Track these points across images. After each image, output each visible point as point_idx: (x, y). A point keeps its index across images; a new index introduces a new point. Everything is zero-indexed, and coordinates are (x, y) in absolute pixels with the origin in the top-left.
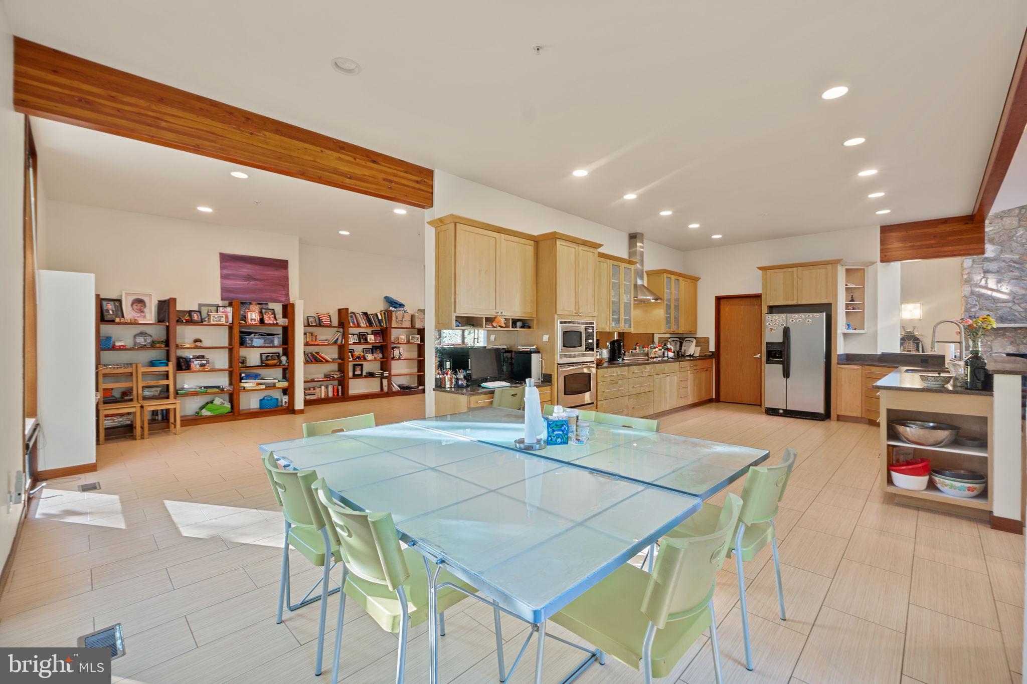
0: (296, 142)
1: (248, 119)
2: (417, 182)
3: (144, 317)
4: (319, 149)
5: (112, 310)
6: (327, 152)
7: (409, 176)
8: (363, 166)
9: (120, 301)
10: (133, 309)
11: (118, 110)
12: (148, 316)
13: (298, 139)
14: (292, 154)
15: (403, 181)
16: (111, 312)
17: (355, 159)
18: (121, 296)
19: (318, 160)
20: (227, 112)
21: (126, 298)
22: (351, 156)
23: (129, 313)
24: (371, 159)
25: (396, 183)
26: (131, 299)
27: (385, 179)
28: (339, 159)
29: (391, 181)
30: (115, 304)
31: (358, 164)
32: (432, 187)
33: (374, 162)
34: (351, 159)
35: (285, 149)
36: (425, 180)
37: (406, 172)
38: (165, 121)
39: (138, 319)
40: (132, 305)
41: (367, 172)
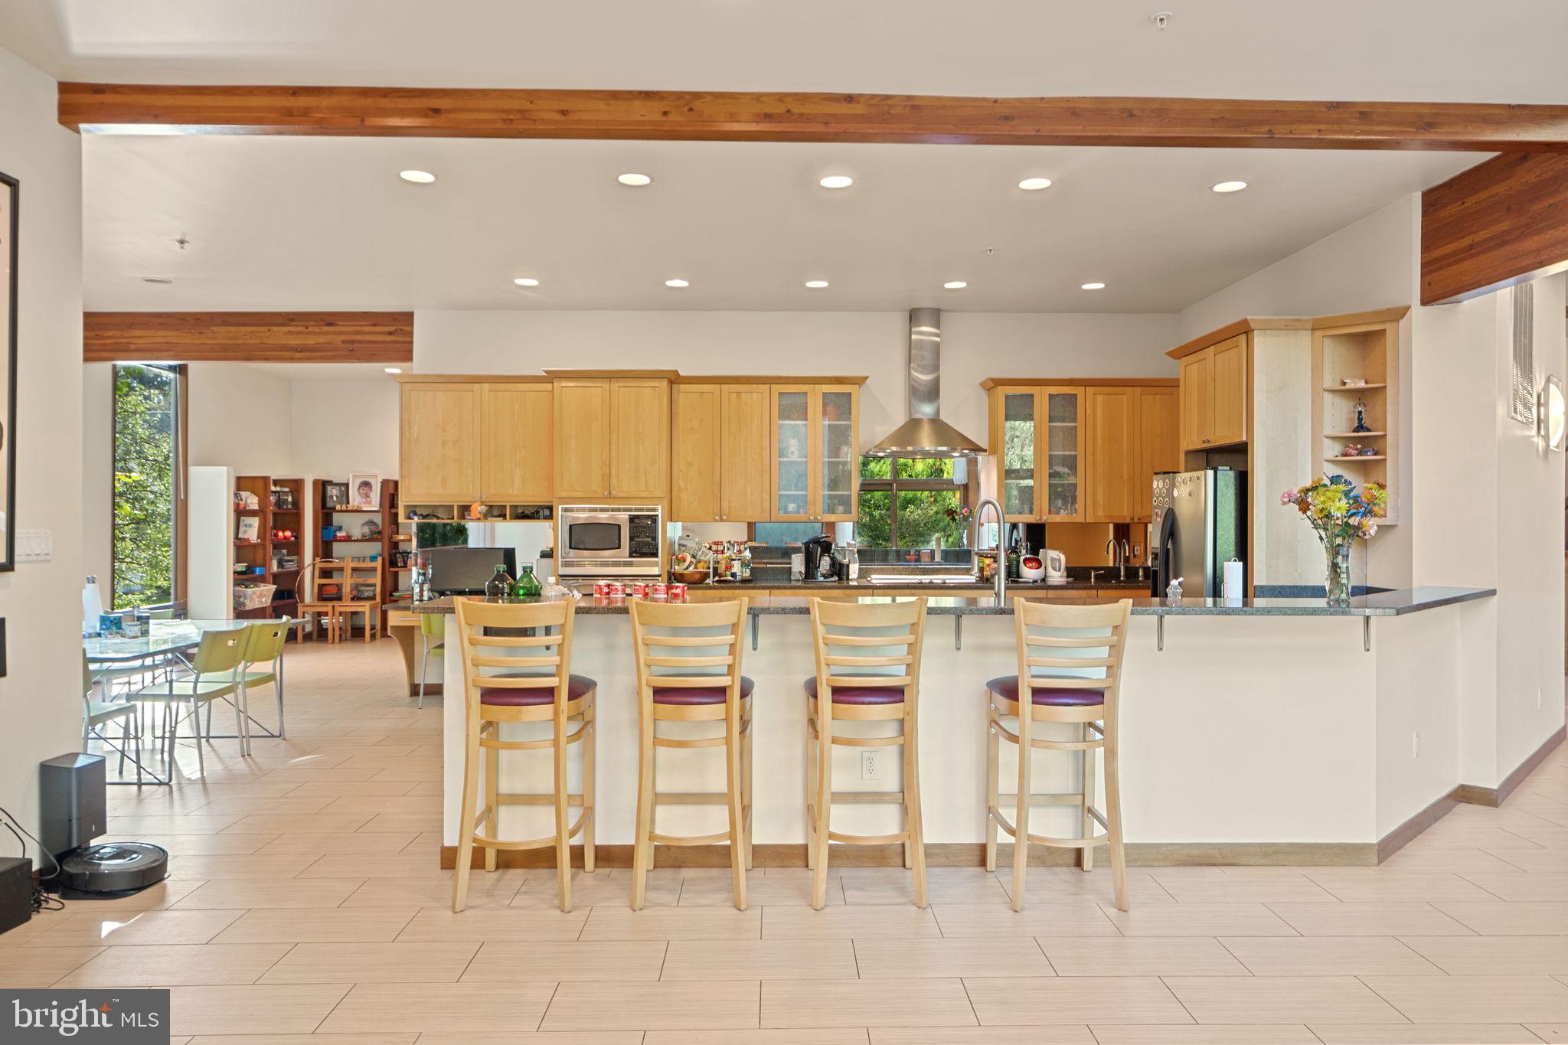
0: (243, 329)
1: (198, 319)
2: (390, 333)
3: (370, 503)
4: (265, 329)
5: (337, 496)
6: (275, 329)
7: (378, 329)
8: (316, 333)
9: (347, 485)
10: (360, 494)
11: (102, 345)
12: (373, 503)
13: (245, 325)
14: (239, 342)
15: (369, 338)
16: (335, 498)
17: (307, 328)
18: (348, 480)
19: (266, 341)
20: (180, 319)
21: (353, 481)
22: (303, 326)
23: (355, 499)
24: (325, 323)
25: (359, 342)
26: (359, 481)
27: (344, 342)
28: (290, 333)
29: (353, 342)
30: (341, 490)
31: (310, 333)
32: (411, 334)
33: (330, 324)
34: (303, 329)
35: (232, 338)
36: (402, 328)
37: (374, 325)
38: (133, 344)
39: (362, 505)
40: (359, 489)
41: (321, 339)
